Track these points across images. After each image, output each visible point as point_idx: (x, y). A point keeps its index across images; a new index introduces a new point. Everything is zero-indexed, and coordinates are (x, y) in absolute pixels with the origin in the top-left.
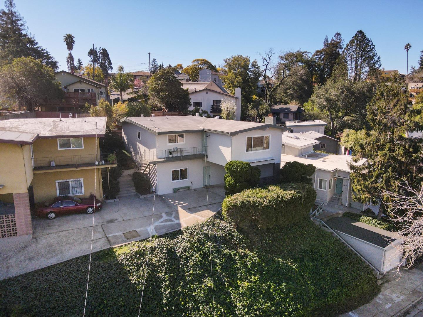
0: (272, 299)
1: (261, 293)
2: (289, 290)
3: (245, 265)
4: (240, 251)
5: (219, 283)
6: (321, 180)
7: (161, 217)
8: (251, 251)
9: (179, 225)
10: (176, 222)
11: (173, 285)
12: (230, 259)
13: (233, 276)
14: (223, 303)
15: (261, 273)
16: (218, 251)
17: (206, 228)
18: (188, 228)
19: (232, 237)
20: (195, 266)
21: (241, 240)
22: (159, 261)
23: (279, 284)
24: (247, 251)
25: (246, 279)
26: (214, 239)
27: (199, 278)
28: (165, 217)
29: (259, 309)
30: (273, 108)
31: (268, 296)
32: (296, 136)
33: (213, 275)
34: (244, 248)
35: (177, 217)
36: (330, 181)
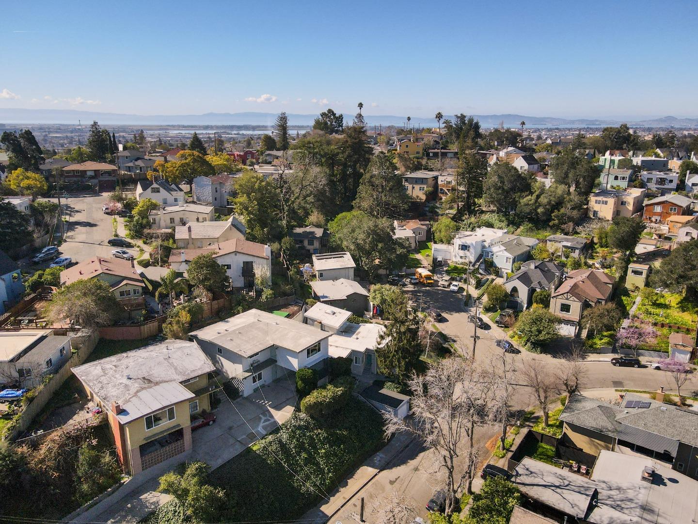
0: (337, 456)
1: (331, 454)
2: (345, 449)
3: (319, 440)
4: (316, 431)
5: (309, 454)
6: (356, 358)
7: (260, 418)
8: (321, 430)
9: (275, 422)
10: (272, 420)
11: (287, 461)
12: (311, 438)
13: (315, 448)
14: (314, 464)
15: (329, 442)
16: (304, 435)
17: (293, 422)
18: (283, 425)
19: (309, 423)
20: (295, 447)
21: (314, 424)
22: (276, 449)
23: (339, 447)
24: (319, 431)
25: (322, 448)
26: (299, 427)
27: (299, 453)
28: (263, 418)
29: (331, 463)
30: (295, 231)
31: (335, 455)
32: (332, 312)
33: (305, 450)
34: (317, 429)
35: (272, 416)
36: (363, 358)
